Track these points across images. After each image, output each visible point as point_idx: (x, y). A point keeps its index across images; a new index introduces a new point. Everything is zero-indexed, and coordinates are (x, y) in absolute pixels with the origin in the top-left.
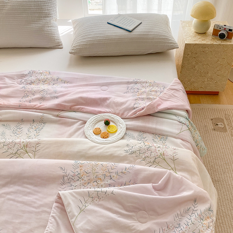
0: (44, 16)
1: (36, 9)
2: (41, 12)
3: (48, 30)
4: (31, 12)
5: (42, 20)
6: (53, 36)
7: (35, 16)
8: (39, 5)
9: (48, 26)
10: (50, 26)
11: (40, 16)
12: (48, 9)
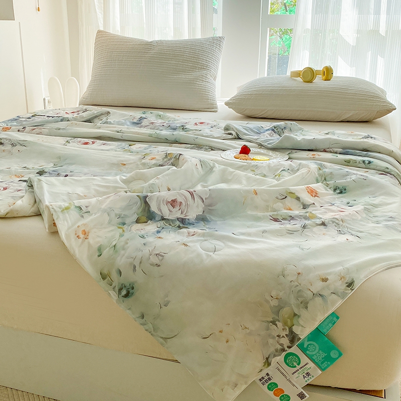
0: (199, 68)
1: (191, 57)
2: (197, 62)
3: (201, 85)
4: (183, 60)
5: (195, 71)
6: (207, 93)
7: (188, 65)
8: (195, 53)
9: (203, 81)
10: (205, 81)
11: (194, 66)
12: (207, 60)
